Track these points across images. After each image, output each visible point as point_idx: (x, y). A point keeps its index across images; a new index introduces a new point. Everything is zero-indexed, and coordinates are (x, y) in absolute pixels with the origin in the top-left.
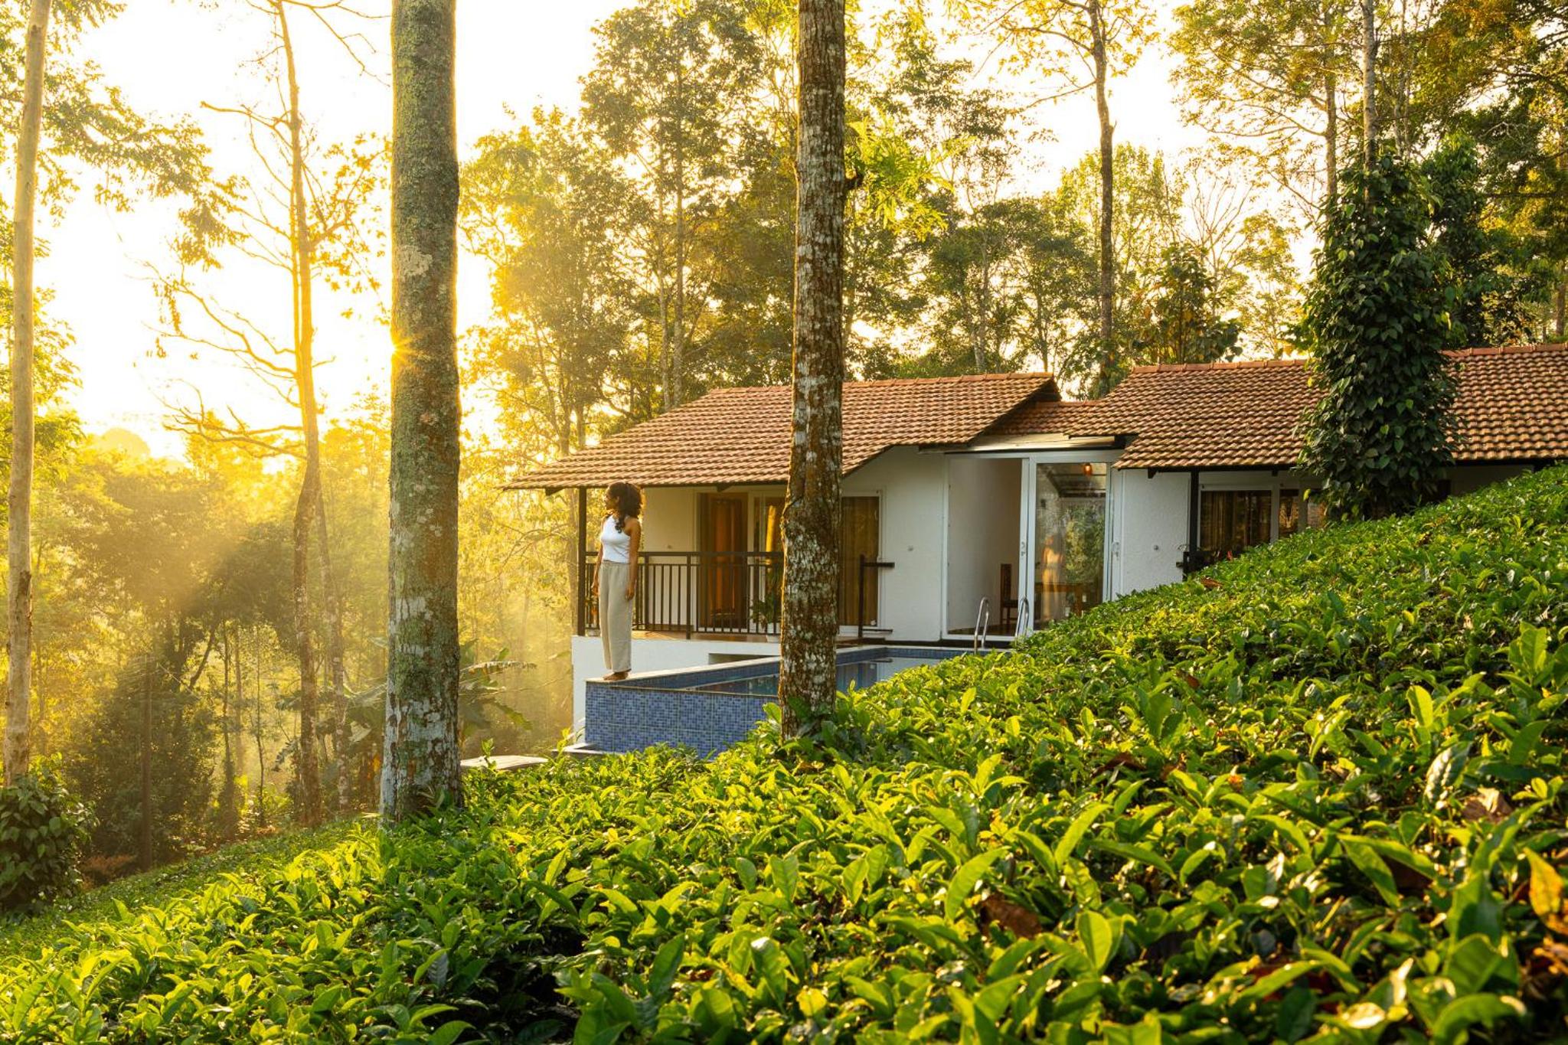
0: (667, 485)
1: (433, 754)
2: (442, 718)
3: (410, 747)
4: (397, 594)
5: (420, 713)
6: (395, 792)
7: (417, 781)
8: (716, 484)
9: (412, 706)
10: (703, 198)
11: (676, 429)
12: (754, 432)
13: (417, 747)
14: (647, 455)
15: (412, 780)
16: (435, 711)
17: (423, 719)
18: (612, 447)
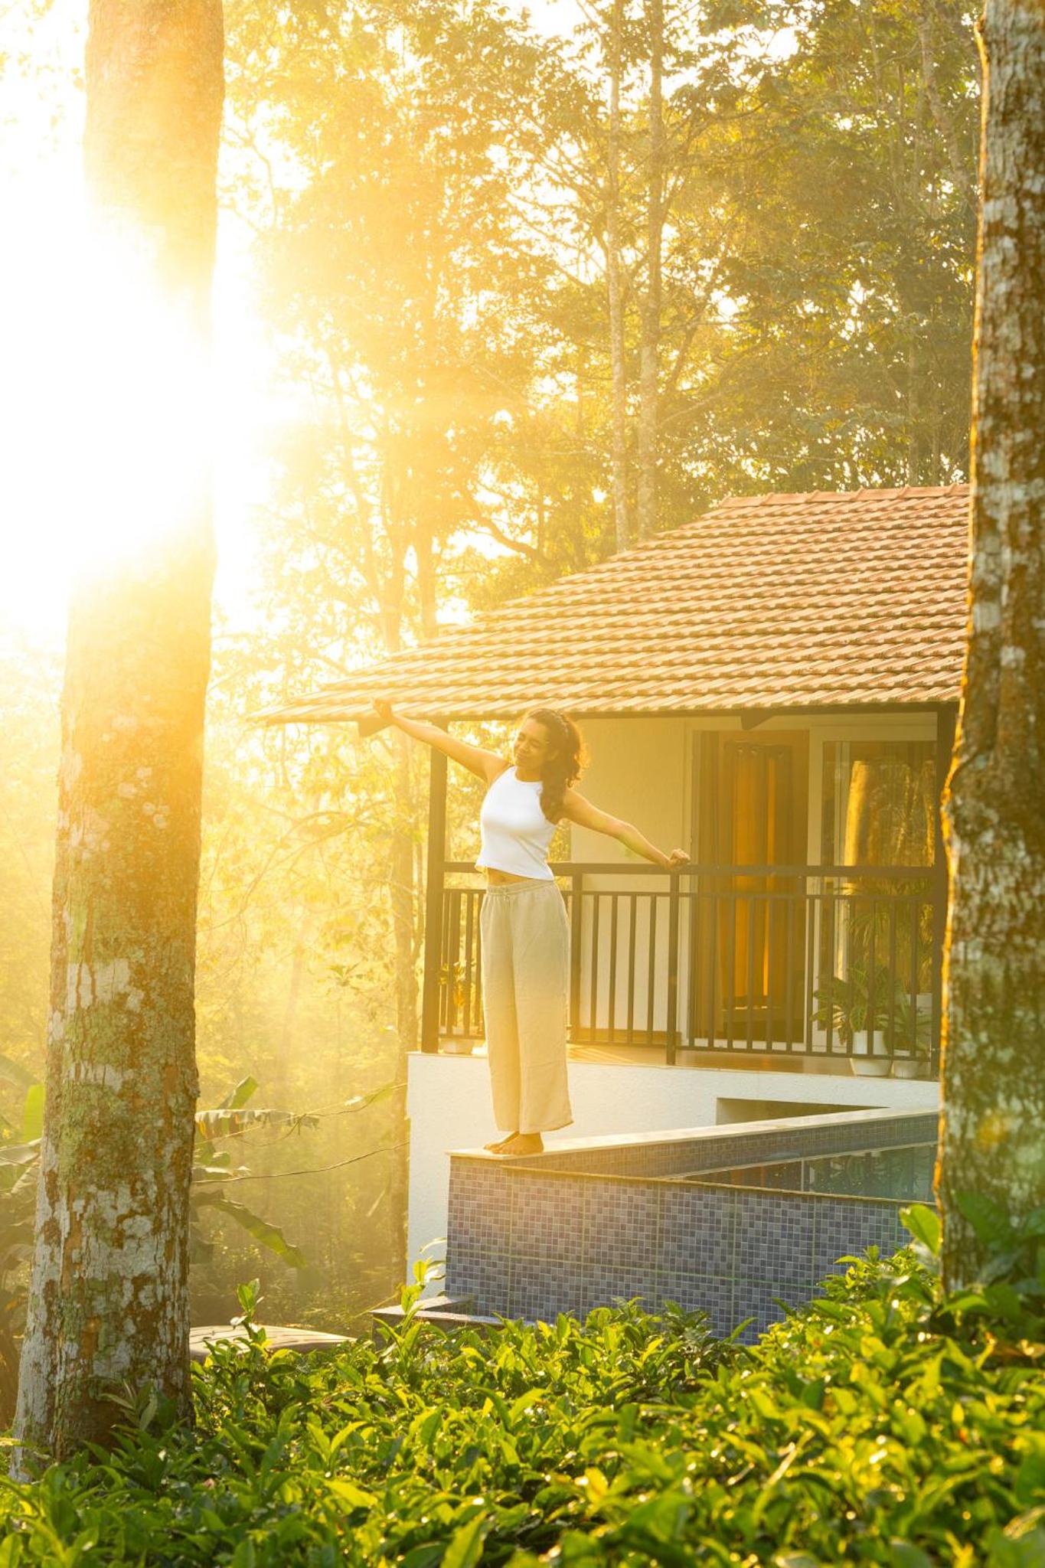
0: (628, 714)
1: (134, 1308)
2: (156, 1231)
3: (86, 1290)
4: (71, 953)
5: (110, 1215)
6: (51, 1391)
7: (99, 1369)
8: (739, 711)
9: (93, 1202)
10: (707, 74)
11: (648, 589)
12: (824, 593)
13: (100, 1292)
14: (584, 646)
15: (89, 1366)
16: (142, 1214)
17: (116, 1230)
18: (504, 630)
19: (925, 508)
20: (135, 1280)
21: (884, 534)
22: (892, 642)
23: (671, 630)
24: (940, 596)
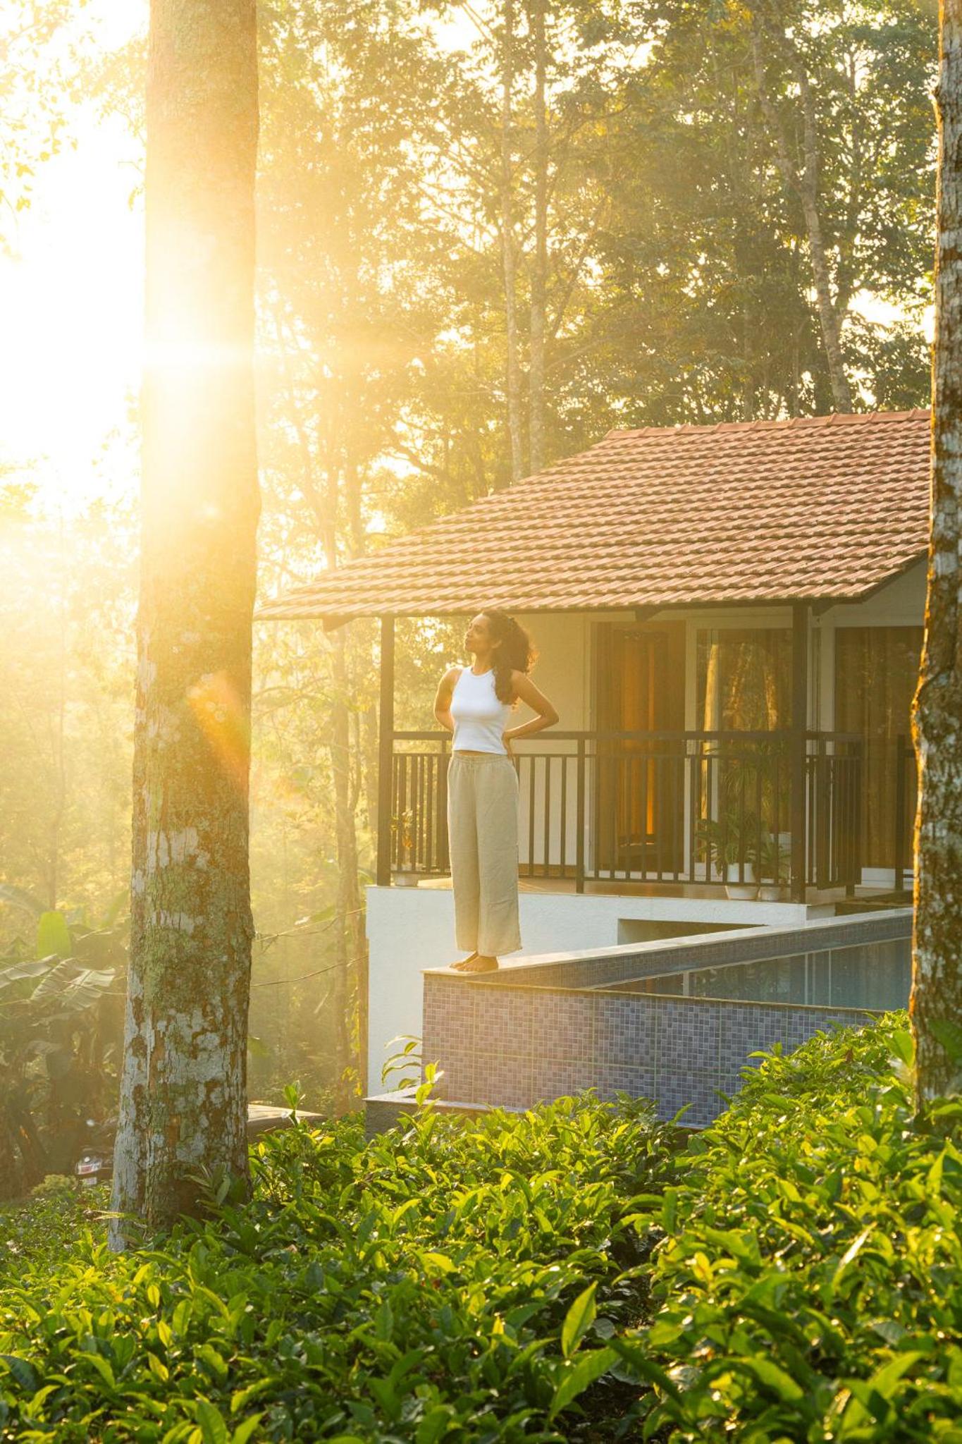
0: (544, 610)
1: (207, 1103)
2: (223, 1044)
3: (169, 1093)
4: (150, 823)
5: (187, 1033)
6: (141, 1172)
7: (181, 1155)
8: (634, 607)
9: (173, 1022)
10: (582, 82)
11: (552, 507)
12: (696, 509)
13: (180, 1094)
14: (503, 555)
15: (174, 1153)
16: (212, 1031)
17: (192, 1044)
18: (437, 543)
19: (773, 438)
20: (207, 1085)
21: (741, 460)
22: (754, 549)
23: (574, 541)
24: (791, 511)
